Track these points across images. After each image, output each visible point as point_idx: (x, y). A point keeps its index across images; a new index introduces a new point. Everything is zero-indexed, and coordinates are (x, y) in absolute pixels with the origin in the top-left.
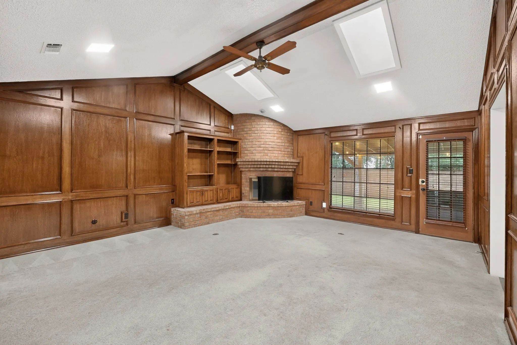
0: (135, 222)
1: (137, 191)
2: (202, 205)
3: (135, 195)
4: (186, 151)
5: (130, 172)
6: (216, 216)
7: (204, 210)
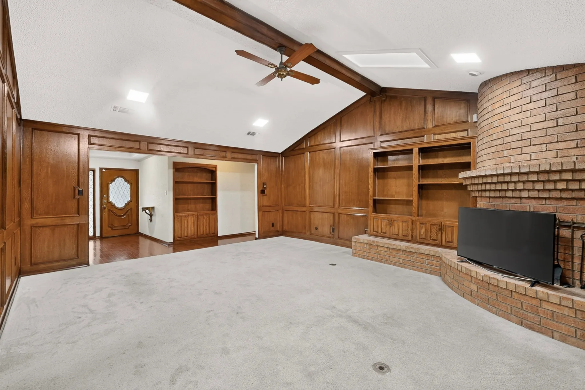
0: (339, 237)
1: (340, 211)
2: (390, 238)
3: (339, 214)
4: (371, 171)
5: (336, 193)
6: (393, 256)
7: (373, 241)
